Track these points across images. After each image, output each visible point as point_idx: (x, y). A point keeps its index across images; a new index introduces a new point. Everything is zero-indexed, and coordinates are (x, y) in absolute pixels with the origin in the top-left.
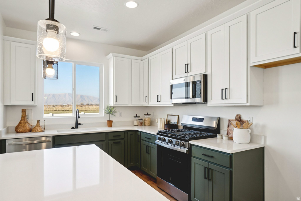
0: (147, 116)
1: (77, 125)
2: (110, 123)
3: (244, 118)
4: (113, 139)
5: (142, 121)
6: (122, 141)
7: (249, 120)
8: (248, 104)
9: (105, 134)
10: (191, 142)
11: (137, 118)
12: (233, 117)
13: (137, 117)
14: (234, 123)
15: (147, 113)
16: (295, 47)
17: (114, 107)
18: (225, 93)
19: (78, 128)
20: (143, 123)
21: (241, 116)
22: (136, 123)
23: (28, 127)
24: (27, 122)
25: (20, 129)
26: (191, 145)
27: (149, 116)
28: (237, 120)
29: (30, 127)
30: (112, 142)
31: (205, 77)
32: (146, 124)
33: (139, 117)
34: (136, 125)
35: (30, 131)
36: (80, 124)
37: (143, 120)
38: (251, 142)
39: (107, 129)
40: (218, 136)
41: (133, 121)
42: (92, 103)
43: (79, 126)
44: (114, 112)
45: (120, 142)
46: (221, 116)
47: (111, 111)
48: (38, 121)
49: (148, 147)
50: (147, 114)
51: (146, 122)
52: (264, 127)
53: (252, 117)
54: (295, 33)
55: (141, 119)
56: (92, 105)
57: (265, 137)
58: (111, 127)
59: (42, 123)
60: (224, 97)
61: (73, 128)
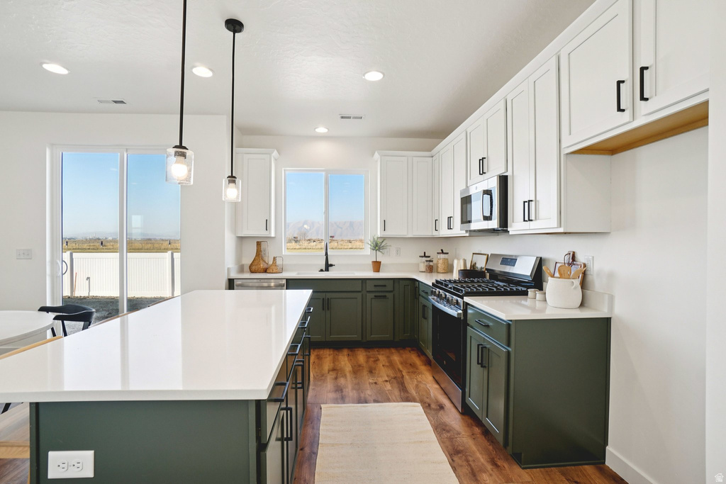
0: (442, 256)
1: (328, 266)
2: (377, 266)
3: (580, 257)
4: (374, 290)
5: (431, 264)
6: (390, 295)
7: (586, 263)
8: (561, 230)
9: (361, 281)
10: (467, 299)
11: (424, 259)
13: (425, 256)
15: (442, 250)
16: (619, 109)
17: (384, 239)
19: (328, 271)
20: (435, 268)
21: (576, 255)
22: (423, 267)
23: (262, 265)
24: (262, 259)
25: (253, 268)
26: (466, 304)
27: (446, 255)
29: (265, 266)
30: (372, 295)
31: (506, 180)
32: (440, 270)
33: (429, 257)
34: (424, 270)
35: (265, 271)
36: (331, 265)
37: (435, 261)
38: (582, 305)
39: (370, 274)
40: (529, 293)
41: (418, 264)
43: (330, 268)
44: (383, 248)
45: (385, 296)
47: (377, 245)
48: (275, 258)
49: (424, 306)
50: (443, 252)
51: (439, 265)
52: (611, 276)
53: (593, 257)
54: (619, 83)
55: (430, 261)
57: (612, 298)
58: (378, 271)
59: (279, 262)
60: (527, 216)
61: (322, 270)
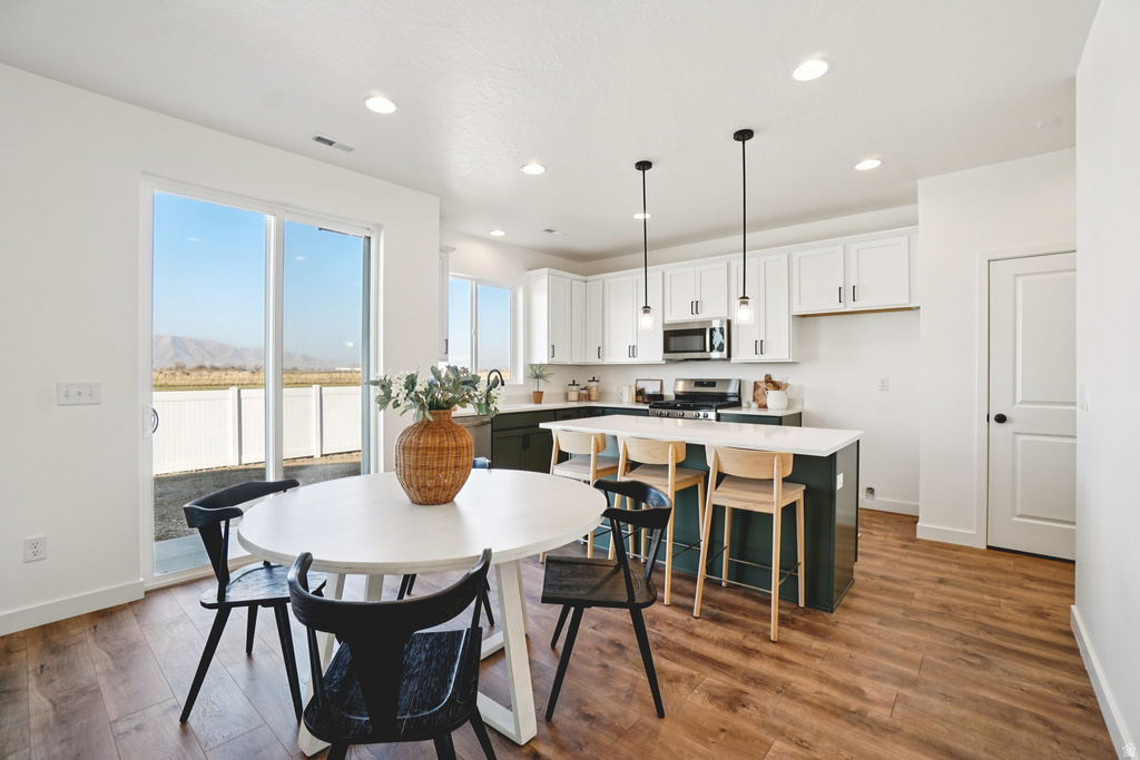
0: (595, 384)
2: (539, 396)
3: (774, 378)
5: (586, 392)
8: (788, 360)
10: (719, 411)
11: (575, 388)
12: (763, 379)
13: (574, 384)
14: (763, 386)
15: (594, 378)
16: (840, 301)
18: (760, 347)
21: (773, 376)
22: (573, 396)
28: (767, 382)
31: (729, 322)
32: (594, 398)
33: (579, 385)
34: (575, 399)
41: (567, 393)
42: (217, 365)
46: (742, 378)
50: (594, 380)
51: (592, 393)
55: (585, 389)
56: (215, 369)
58: (540, 403)
60: (759, 351)
